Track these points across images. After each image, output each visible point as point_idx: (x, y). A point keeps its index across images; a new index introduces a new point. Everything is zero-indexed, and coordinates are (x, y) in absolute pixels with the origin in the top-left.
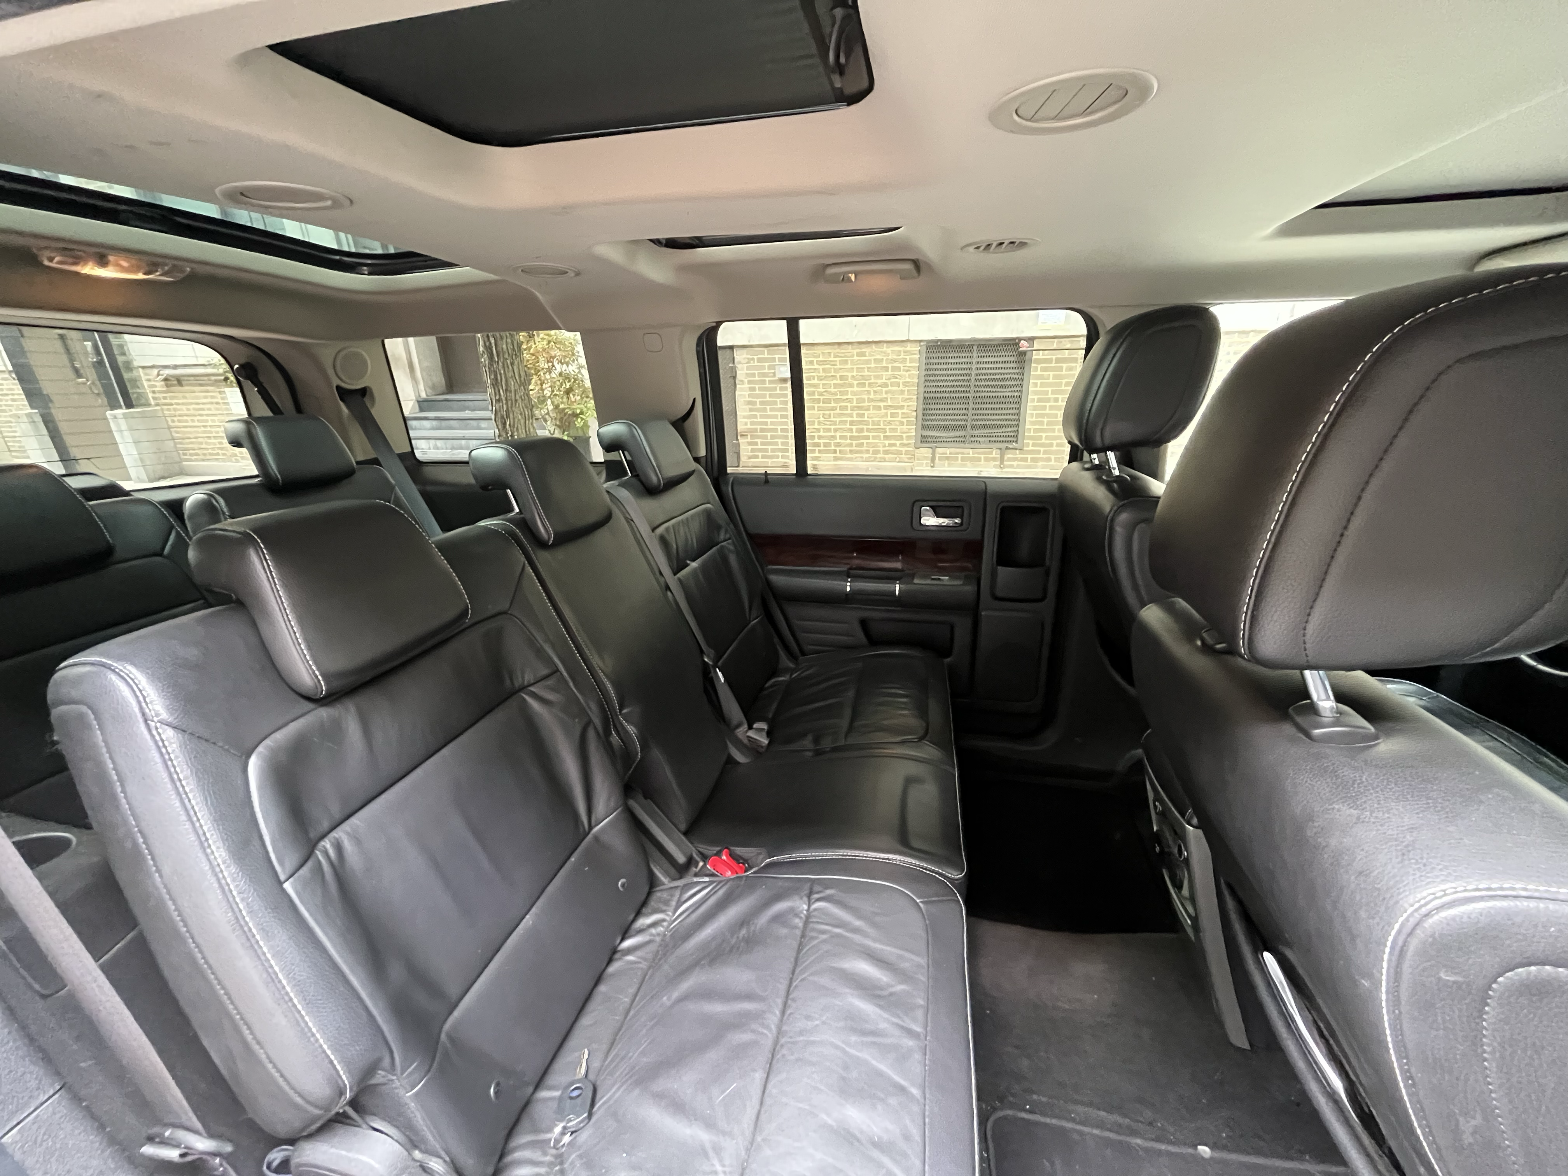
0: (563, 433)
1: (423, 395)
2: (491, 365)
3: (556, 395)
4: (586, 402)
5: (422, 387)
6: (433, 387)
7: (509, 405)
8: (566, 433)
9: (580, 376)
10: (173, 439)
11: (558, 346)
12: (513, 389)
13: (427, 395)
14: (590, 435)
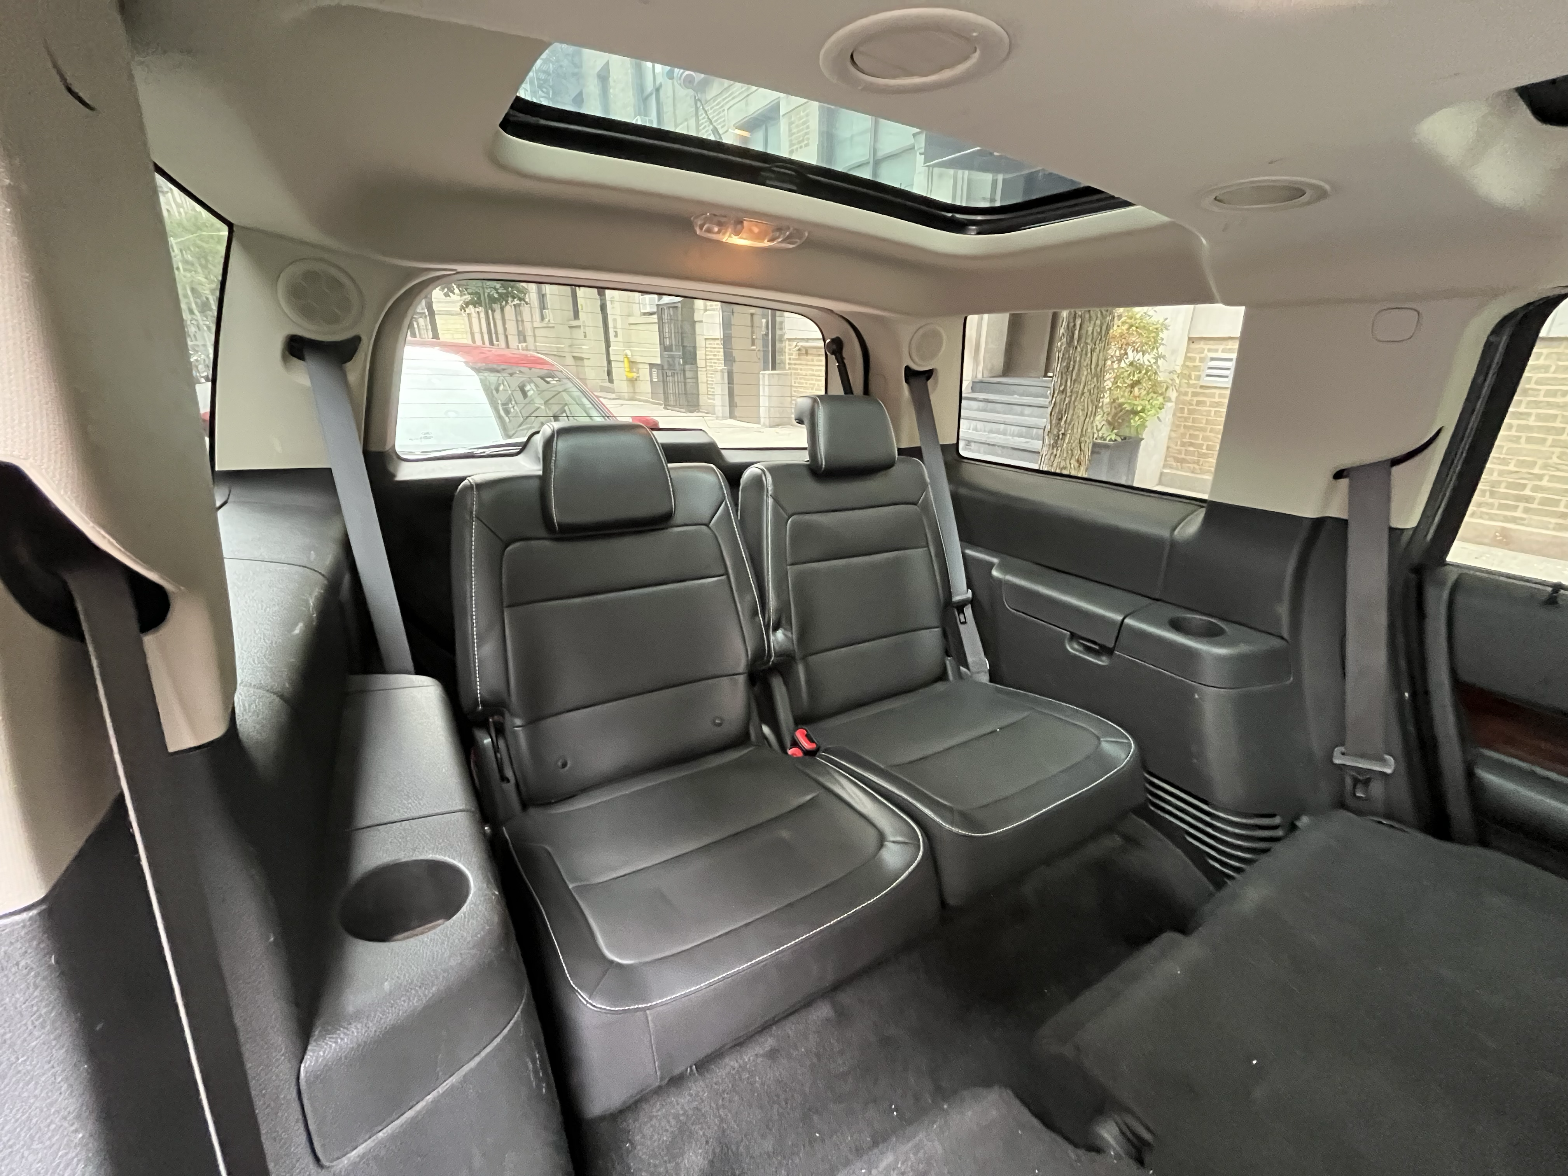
0: (1112, 431)
1: (980, 376)
2: (1067, 350)
3: (1118, 387)
4: (1152, 398)
5: (980, 368)
6: (991, 371)
7: (1073, 399)
8: (1115, 431)
9: (1155, 367)
10: (791, 397)
11: (1140, 331)
12: (1083, 379)
13: (983, 377)
14: (1144, 436)
